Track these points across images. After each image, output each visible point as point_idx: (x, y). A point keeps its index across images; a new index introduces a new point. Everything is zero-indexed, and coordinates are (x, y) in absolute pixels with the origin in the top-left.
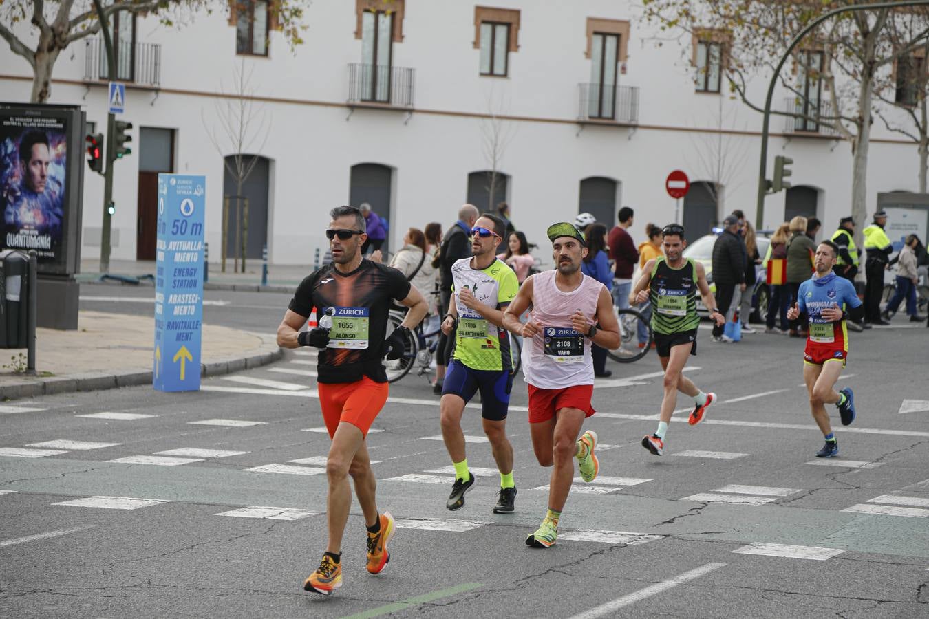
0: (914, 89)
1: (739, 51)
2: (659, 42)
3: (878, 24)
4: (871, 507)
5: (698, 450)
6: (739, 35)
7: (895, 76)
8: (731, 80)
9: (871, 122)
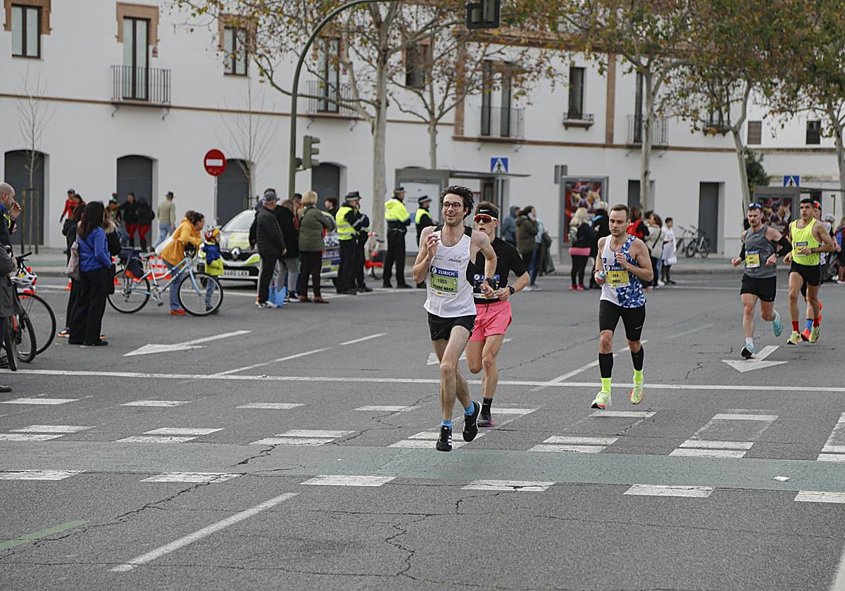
0: (421, 74)
1: (266, 37)
2: (190, 28)
3: (389, 14)
4: (413, 442)
5: (259, 403)
6: (265, 23)
7: (404, 61)
8: (259, 65)
9: (387, 105)
